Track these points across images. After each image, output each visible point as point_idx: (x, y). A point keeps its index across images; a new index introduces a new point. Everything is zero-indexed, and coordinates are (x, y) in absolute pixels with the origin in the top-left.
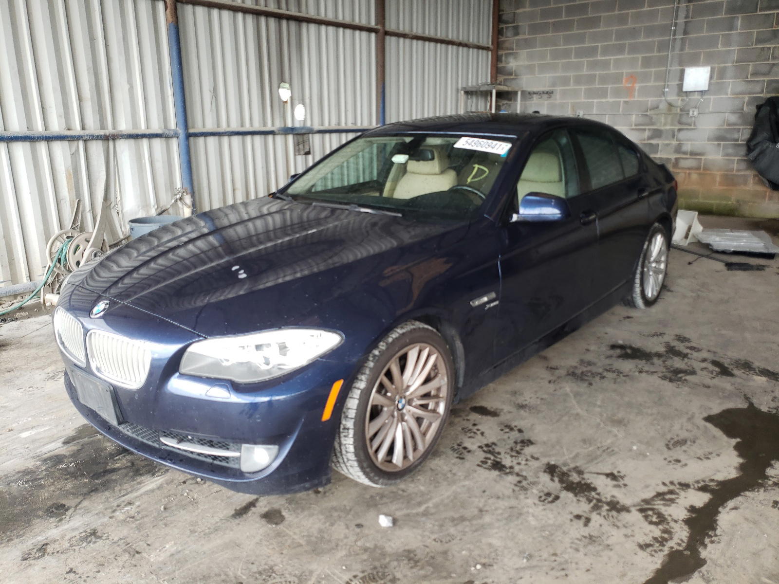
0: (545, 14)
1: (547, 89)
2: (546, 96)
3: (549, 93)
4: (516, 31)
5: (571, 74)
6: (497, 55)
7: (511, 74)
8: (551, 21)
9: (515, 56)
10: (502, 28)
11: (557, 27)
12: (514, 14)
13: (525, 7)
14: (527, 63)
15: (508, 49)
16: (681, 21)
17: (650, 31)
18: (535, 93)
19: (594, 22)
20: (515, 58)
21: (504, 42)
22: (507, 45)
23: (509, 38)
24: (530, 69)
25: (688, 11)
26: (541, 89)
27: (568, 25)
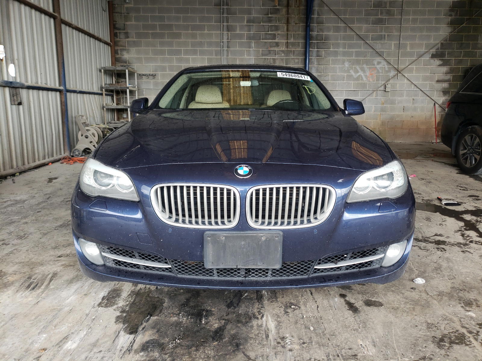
0: (145, 27)
1: (152, 73)
2: (151, 77)
3: (154, 76)
4: (127, 35)
5: (167, 65)
6: (115, 50)
7: (126, 62)
8: (150, 32)
9: (128, 51)
10: (117, 33)
11: (155, 36)
12: (124, 24)
13: (131, 21)
14: (136, 56)
15: (122, 46)
16: (225, 40)
17: (210, 44)
18: (143, 75)
19: (178, 36)
20: (128, 52)
21: (119, 41)
22: (121, 43)
23: (122, 39)
24: (139, 60)
25: (228, 36)
26: (148, 73)
27: (161, 36)
